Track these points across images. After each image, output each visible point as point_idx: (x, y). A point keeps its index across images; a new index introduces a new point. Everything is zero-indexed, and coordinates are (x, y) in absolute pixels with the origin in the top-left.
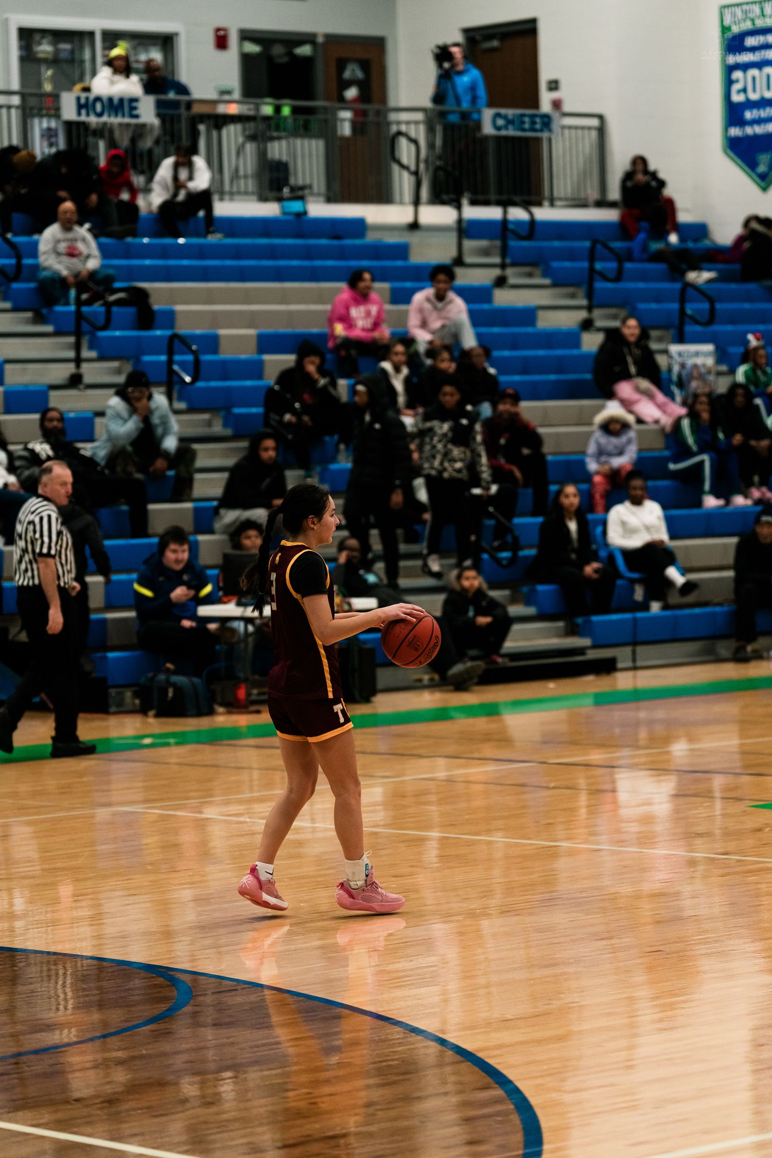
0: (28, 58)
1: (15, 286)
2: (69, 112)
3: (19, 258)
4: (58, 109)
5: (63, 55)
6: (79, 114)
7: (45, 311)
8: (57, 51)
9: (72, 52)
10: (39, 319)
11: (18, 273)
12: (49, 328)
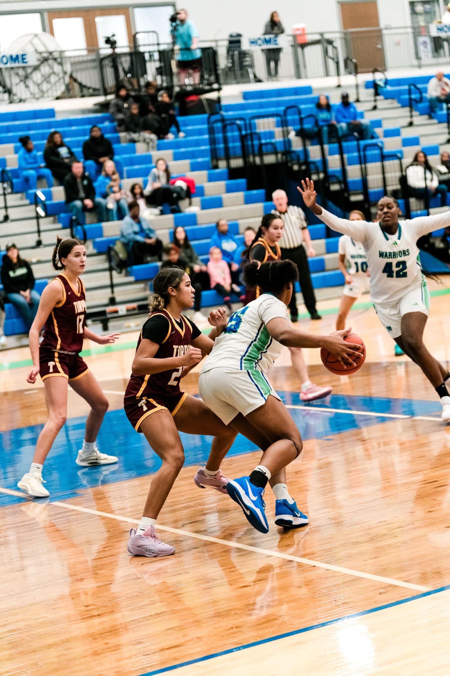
0: (414, 12)
1: (420, 105)
2: (434, 33)
3: (421, 93)
4: (429, 32)
5: (428, 10)
6: (438, 32)
7: (433, 114)
8: (425, 8)
9: (430, 9)
10: (431, 117)
11: (421, 100)
12: (435, 121)
